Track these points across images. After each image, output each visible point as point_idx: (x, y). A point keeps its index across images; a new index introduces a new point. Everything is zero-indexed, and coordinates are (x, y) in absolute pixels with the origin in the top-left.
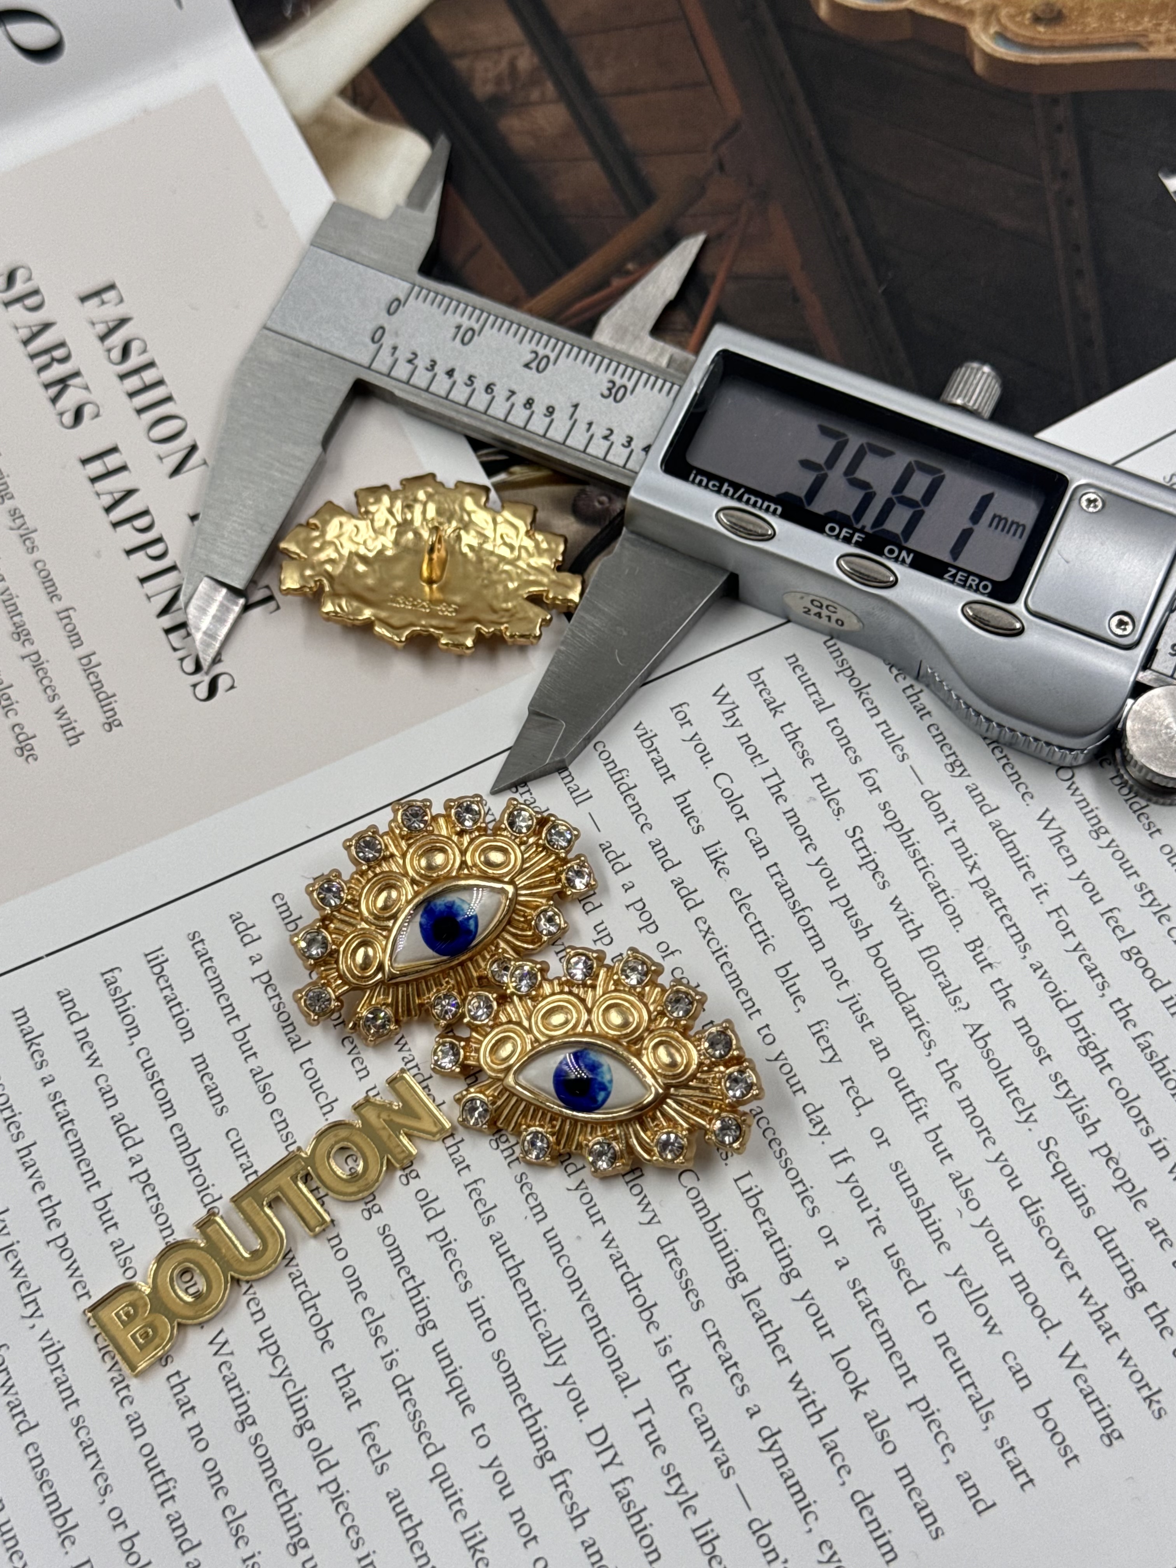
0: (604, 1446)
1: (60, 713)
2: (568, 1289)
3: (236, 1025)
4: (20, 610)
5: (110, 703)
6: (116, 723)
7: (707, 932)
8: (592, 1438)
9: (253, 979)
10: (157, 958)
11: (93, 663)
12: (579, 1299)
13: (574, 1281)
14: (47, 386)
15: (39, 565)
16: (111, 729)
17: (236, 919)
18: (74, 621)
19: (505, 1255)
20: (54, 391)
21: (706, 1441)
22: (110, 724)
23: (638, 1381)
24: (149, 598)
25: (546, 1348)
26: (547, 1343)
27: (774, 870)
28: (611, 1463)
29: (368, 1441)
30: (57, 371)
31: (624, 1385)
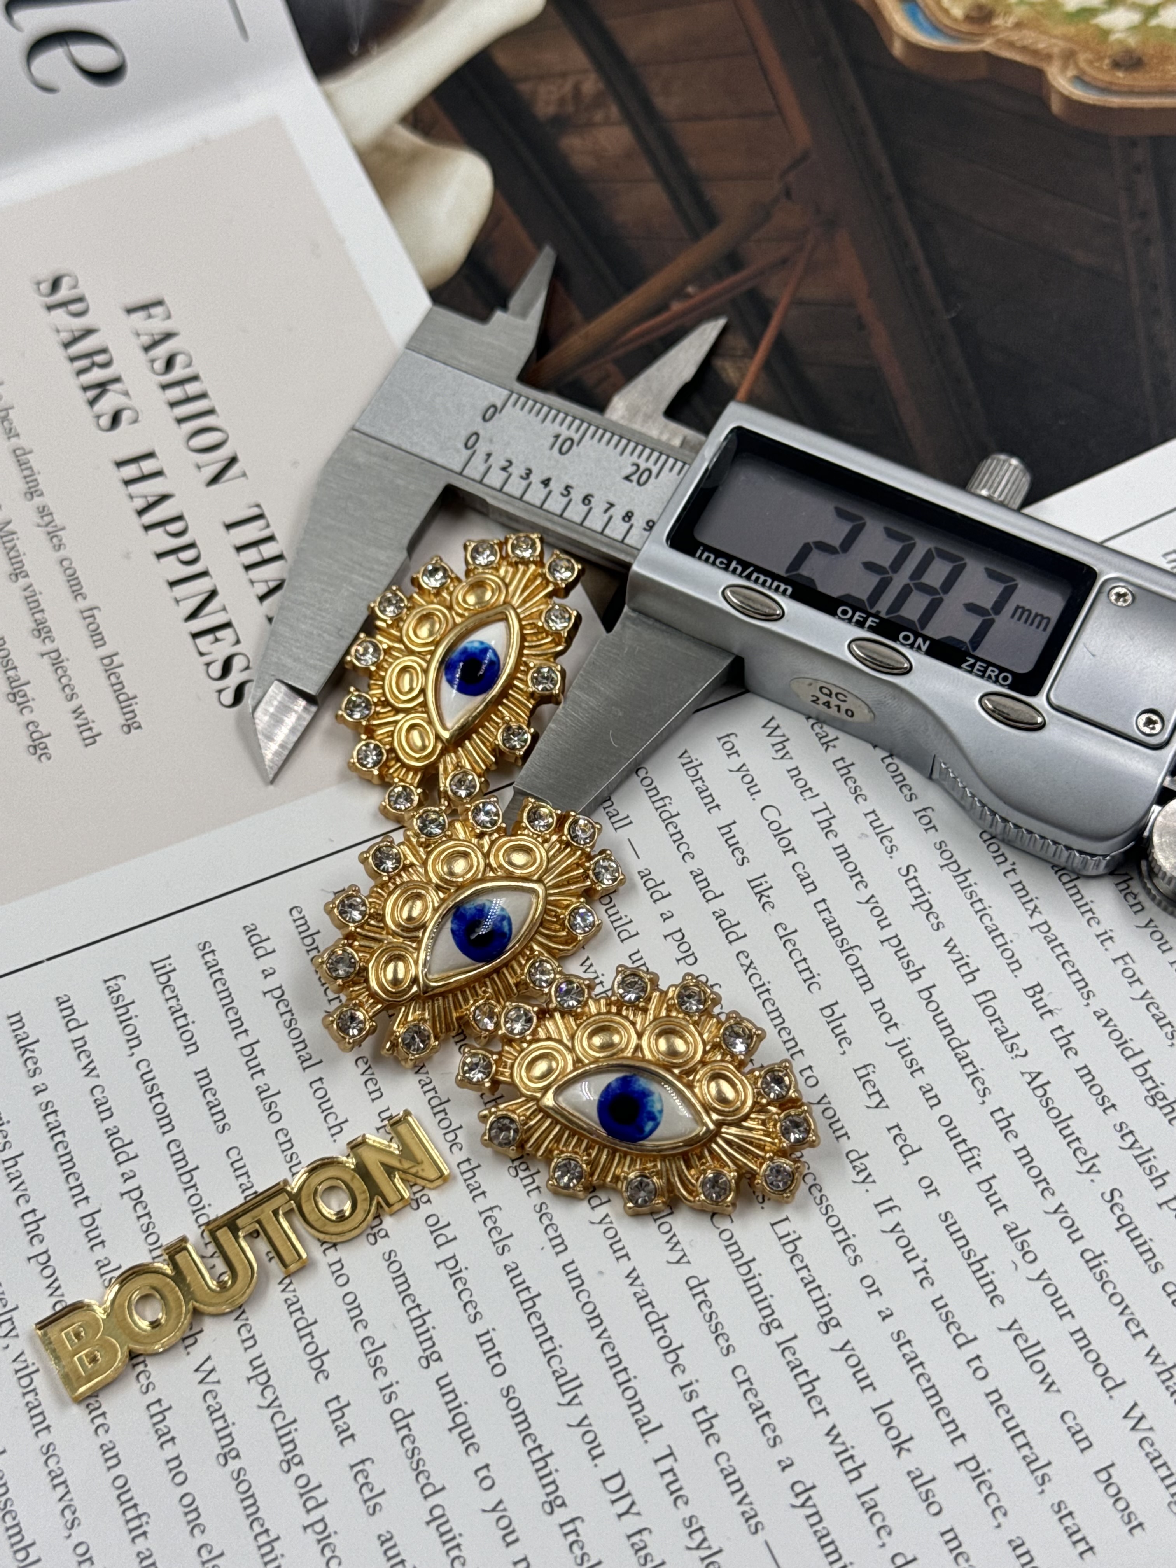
0: (622, 1494)
1: (78, 712)
2: (587, 1326)
3: (244, 1040)
4: (43, 606)
5: (130, 705)
6: (135, 725)
7: (749, 967)
8: (608, 1484)
9: (265, 993)
10: (164, 967)
11: (115, 664)
12: (599, 1337)
13: (594, 1317)
14: (86, 389)
15: (66, 564)
16: (130, 732)
17: (250, 931)
18: (98, 621)
19: (520, 1286)
20: (91, 394)
21: (733, 1493)
22: (129, 726)
23: (660, 1426)
24: (177, 601)
25: (560, 1386)
26: (561, 1381)
27: (822, 906)
28: (627, 1512)
29: (361, 1479)
30: (97, 375)
31: (645, 1429)
